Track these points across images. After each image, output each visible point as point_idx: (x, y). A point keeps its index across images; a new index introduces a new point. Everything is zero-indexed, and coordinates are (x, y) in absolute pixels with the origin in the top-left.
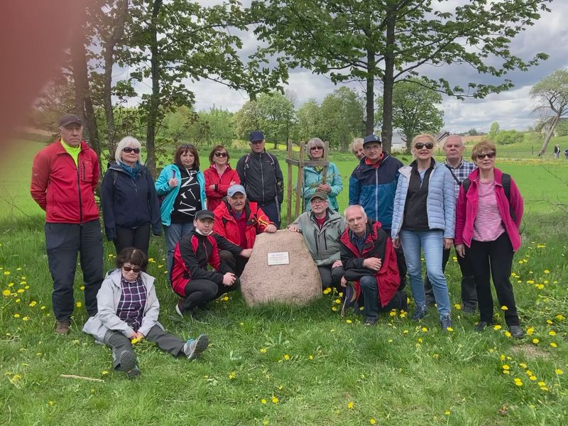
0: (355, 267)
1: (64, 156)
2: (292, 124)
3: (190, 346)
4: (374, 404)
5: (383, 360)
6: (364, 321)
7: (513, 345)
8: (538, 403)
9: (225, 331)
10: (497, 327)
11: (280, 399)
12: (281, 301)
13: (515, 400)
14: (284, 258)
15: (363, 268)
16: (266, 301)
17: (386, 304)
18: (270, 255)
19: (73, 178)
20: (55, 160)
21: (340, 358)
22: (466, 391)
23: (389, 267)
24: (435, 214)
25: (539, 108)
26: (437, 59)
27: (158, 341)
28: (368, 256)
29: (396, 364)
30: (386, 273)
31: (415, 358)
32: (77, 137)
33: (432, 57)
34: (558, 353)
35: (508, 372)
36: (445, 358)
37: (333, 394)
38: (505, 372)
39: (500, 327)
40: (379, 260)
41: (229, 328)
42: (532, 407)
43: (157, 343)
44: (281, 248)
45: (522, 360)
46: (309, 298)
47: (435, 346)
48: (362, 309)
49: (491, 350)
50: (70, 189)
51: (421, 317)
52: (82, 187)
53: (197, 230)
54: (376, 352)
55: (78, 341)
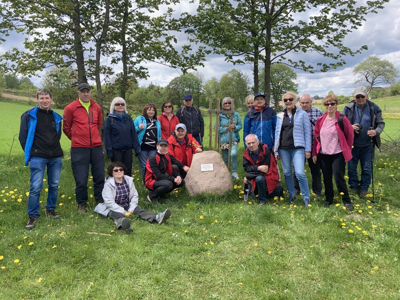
0: (252, 171)
1: (81, 108)
2: (201, 94)
3: (160, 216)
4: (269, 244)
5: (272, 222)
6: (259, 203)
7: (347, 214)
8: (363, 242)
9: (178, 210)
10: (337, 205)
11: (215, 243)
12: (210, 192)
13: (349, 240)
14: (210, 167)
15: (257, 171)
16: (200, 192)
17: (271, 192)
18: (202, 166)
19: (86, 121)
20: (76, 110)
21: (248, 221)
22: (320, 237)
23: (272, 171)
24: (298, 138)
25: (358, 81)
26: (297, 49)
27: (140, 214)
28: (260, 164)
29: (280, 223)
30: (271, 174)
31: (291, 221)
32: (88, 97)
33: (294, 48)
34: (374, 217)
35: (345, 227)
36: (308, 220)
37: (246, 240)
38: (343, 227)
39: (339, 204)
40: (267, 167)
41: (180, 208)
42: (359, 243)
43: (140, 216)
44: (208, 161)
45: (352, 221)
46: (225, 190)
47: (302, 215)
48: (257, 196)
49: (335, 216)
50: (84, 127)
51: (292, 200)
52: (91, 126)
53: (159, 151)
54: (268, 218)
55: (93, 216)
